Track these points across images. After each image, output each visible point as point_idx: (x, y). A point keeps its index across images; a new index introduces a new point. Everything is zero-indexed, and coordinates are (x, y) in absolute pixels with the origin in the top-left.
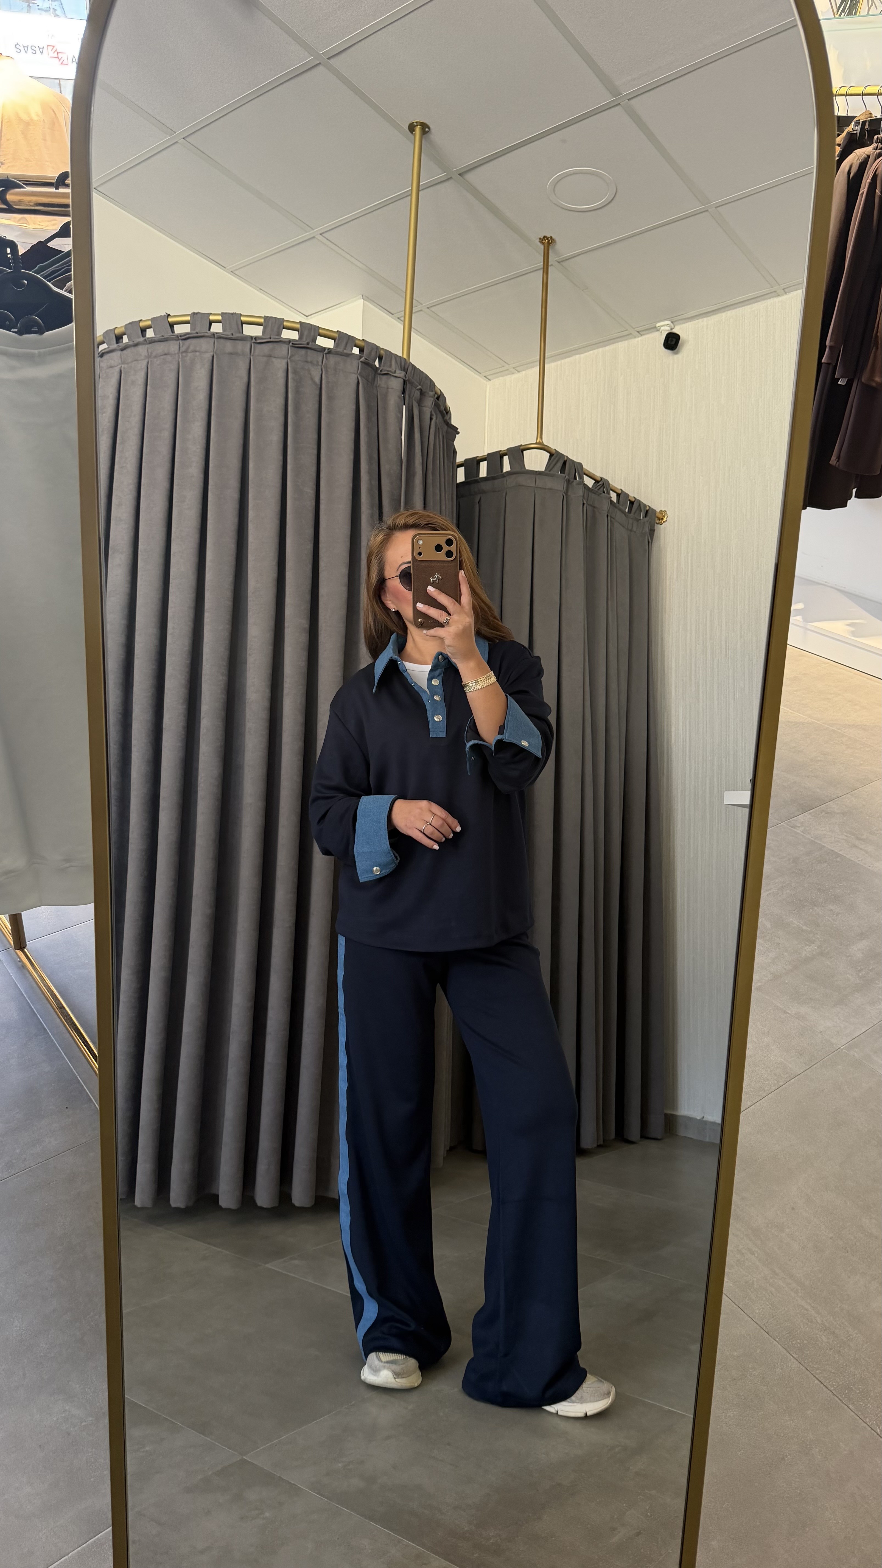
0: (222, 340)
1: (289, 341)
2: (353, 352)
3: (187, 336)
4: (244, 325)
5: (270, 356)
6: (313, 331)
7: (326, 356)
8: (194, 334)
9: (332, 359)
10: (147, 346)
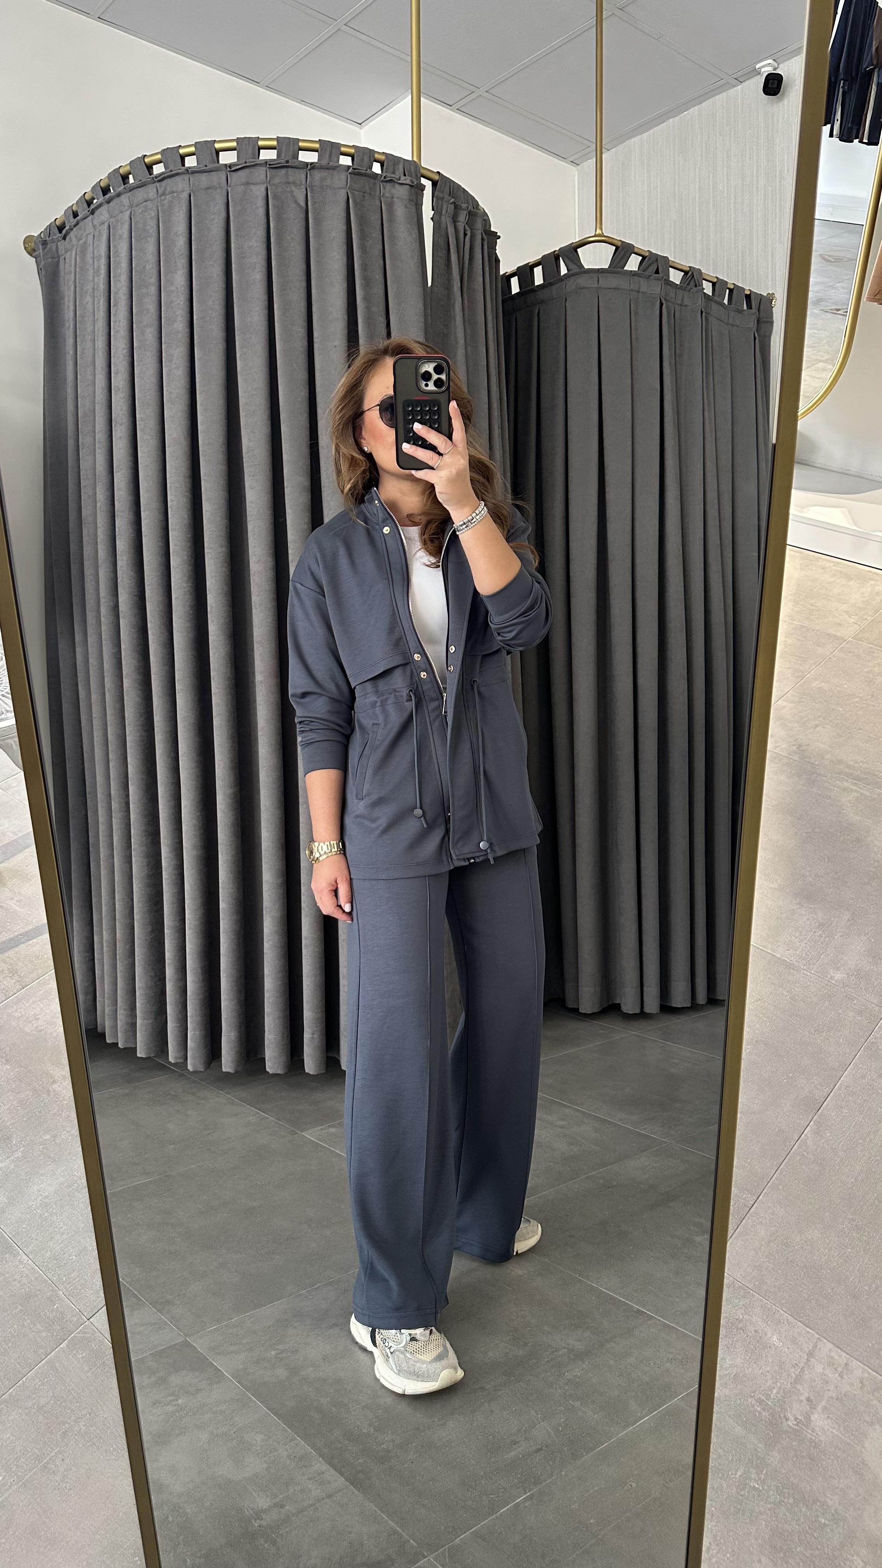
0: (197, 175)
1: (266, 163)
2: (341, 162)
3: (162, 176)
4: (220, 153)
5: (248, 183)
6: (291, 146)
7: (310, 173)
8: (167, 173)
9: (317, 175)
10: (129, 194)
